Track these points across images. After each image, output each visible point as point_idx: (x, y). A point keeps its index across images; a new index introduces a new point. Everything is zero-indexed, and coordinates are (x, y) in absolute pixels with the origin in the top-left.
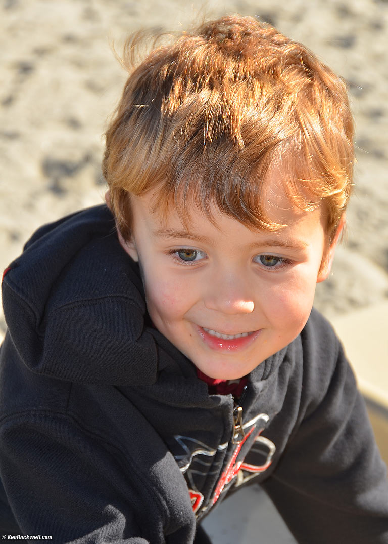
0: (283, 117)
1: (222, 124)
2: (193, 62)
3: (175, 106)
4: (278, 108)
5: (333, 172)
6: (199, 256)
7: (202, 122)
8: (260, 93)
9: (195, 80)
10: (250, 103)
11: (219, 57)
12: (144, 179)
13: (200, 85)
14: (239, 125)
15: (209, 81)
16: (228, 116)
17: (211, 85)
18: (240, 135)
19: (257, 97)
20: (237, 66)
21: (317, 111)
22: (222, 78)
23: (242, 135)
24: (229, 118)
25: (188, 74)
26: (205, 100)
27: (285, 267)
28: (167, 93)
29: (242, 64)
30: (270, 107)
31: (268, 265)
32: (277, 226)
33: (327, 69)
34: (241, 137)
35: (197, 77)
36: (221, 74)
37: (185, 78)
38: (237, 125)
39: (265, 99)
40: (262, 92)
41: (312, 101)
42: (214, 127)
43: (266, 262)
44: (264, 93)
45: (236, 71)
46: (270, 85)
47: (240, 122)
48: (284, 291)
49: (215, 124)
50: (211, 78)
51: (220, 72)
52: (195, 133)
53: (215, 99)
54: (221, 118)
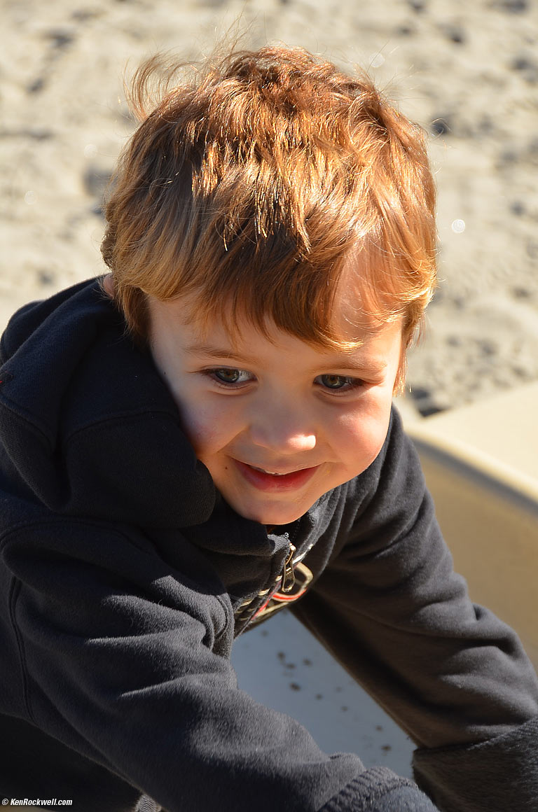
0: (357, 200)
1: (279, 215)
2: (231, 120)
3: (210, 184)
4: (350, 189)
5: (419, 268)
6: (242, 377)
7: (250, 211)
8: (324, 169)
9: (235, 147)
10: (313, 183)
11: (264, 114)
12: (173, 282)
13: (244, 155)
14: (301, 216)
15: (255, 150)
16: (285, 202)
17: (257, 155)
18: (304, 230)
19: (321, 174)
20: (291, 128)
21: (397, 186)
22: (272, 144)
23: (307, 230)
24: (287, 204)
25: (224, 138)
26: (253, 178)
27: (355, 389)
28: (199, 165)
29: (296, 124)
30: (340, 188)
31: (332, 387)
32: (352, 345)
33: (402, 118)
34: (307, 234)
35: (237, 143)
36: (269, 139)
37: (221, 144)
38: (299, 215)
39: (331, 176)
40: (327, 166)
41: (390, 171)
42: (268, 218)
43: (330, 383)
44: (330, 168)
45: (290, 134)
46: (336, 154)
47: (302, 211)
48: (352, 419)
49: (269, 213)
50: (256, 145)
51: (268, 137)
52: (244, 225)
53: (266, 178)
54: (277, 206)
